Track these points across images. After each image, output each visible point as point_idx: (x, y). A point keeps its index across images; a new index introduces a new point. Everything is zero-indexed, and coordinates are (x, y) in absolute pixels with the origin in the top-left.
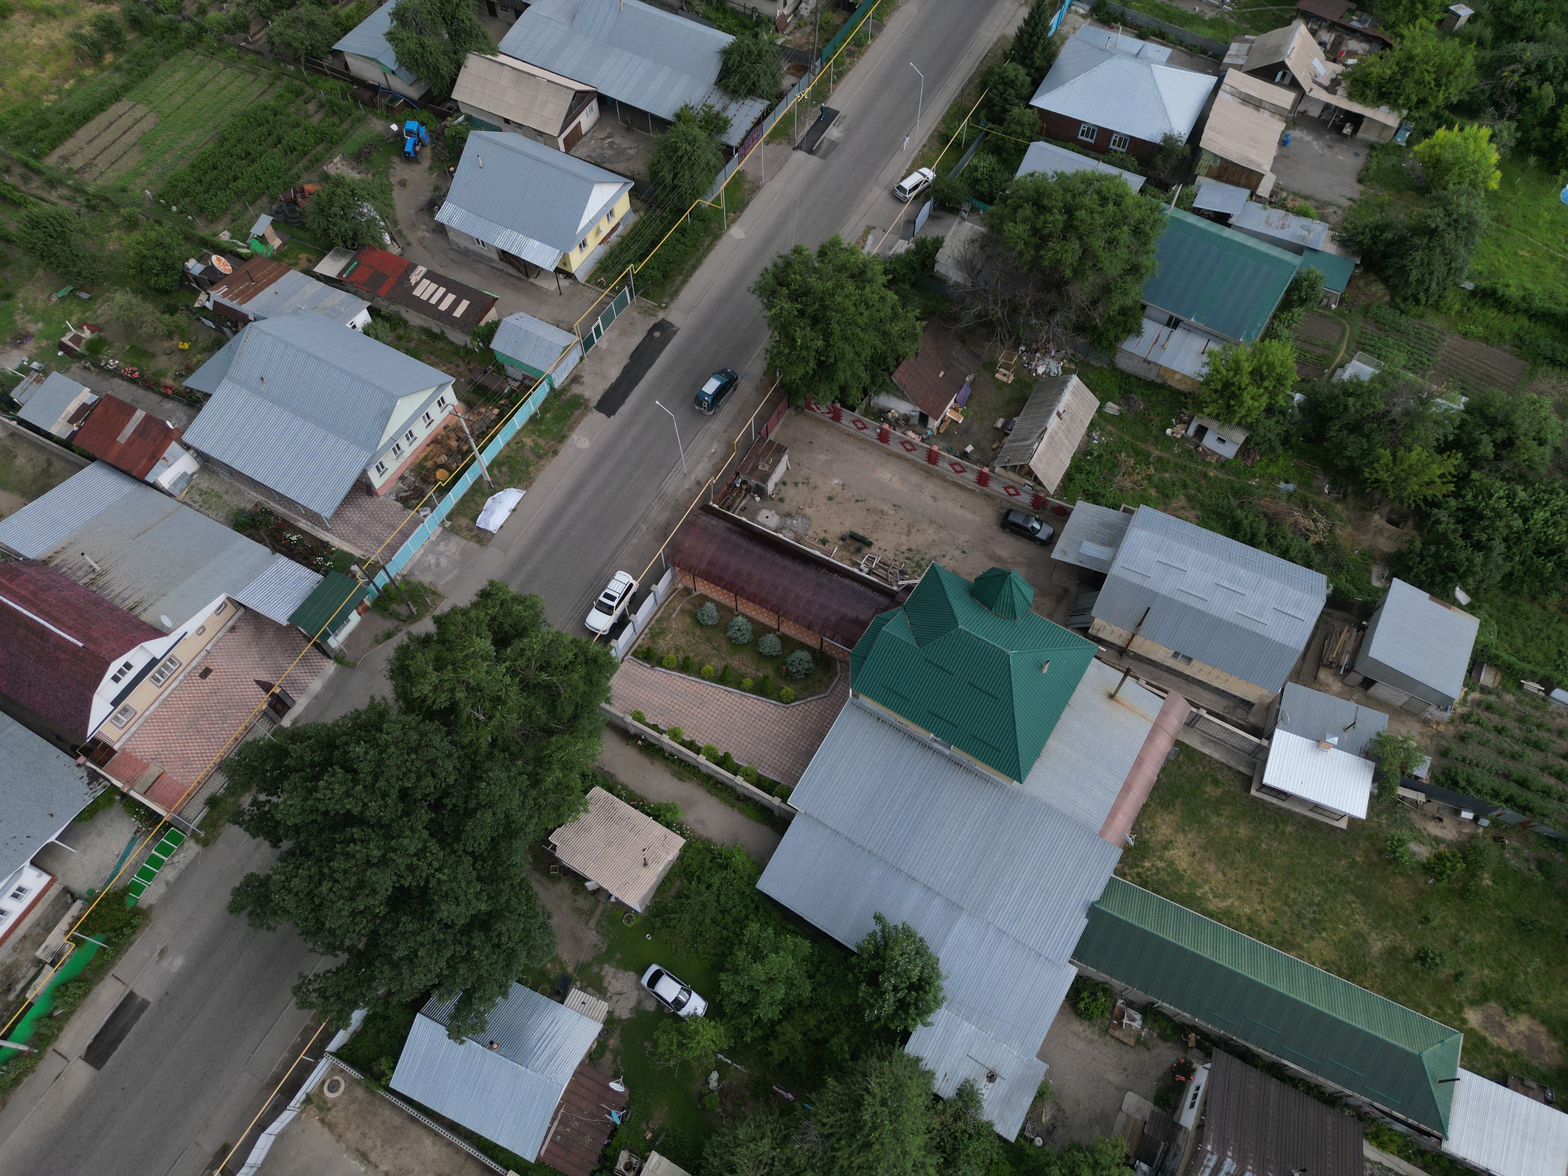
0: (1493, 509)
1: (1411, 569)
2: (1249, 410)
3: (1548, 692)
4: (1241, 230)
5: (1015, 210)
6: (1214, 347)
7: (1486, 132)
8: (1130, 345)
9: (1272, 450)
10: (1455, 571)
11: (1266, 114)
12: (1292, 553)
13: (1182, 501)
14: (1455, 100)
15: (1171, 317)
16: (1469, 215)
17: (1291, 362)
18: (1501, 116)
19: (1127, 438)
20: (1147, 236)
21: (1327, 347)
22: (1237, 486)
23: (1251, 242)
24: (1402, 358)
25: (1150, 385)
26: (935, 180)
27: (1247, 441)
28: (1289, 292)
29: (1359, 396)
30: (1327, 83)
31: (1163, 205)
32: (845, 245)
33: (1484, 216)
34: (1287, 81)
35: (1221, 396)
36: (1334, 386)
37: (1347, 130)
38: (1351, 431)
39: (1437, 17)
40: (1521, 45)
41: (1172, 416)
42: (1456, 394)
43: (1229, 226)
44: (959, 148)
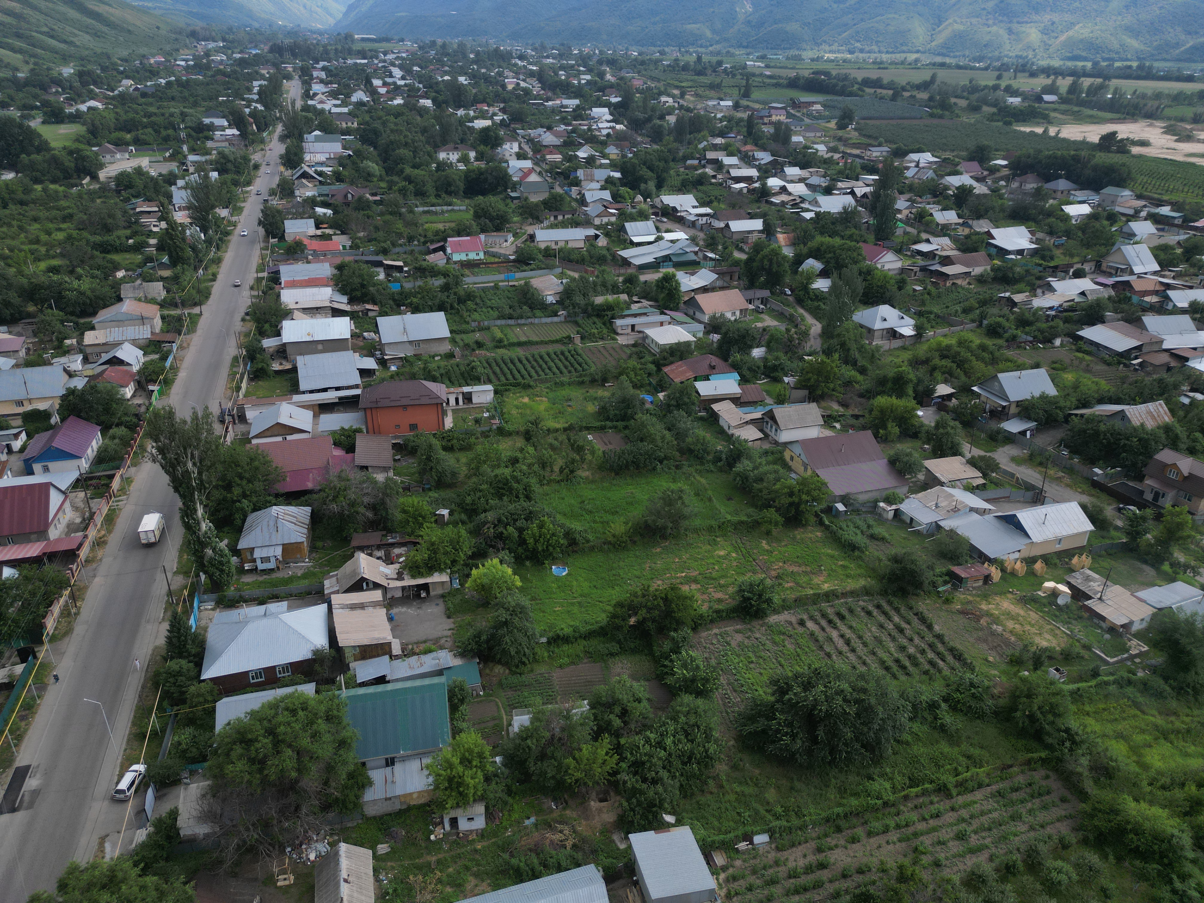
0: (646, 754)
1: (632, 822)
2: (475, 787)
3: (752, 843)
4: (397, 680)
5: (228, 755)
6: (427, 761)
7: (496, 561)
8: (370, 795)
9: (506, 803)
10: (655, 805)
11: (371, 609)
12: (564, 864)
13: (472, 881)
14: (470, 553)
15: (387, 759)
16: (518, 605)
17: (480, 741)
18: (498, 550)
19: (406, 863)
20: (338, 717)
21: (494, 719)
22: (500, 843)
23: (409, 684)
24: (538, 700)
25: (400, 813)
26: (147, 770)
27: (487, 808)
28: (450, 699)
29: (531, 737)
30: (396, 576)
31: (337, 693)
32: (83, 865)
33: (525, 601)
34: (371, 586)
35: (452, 790)
36: (514, 740)
37: (423, 595)
38: (542, 761)
39: (433, 520)
40: (483, 515)
41: (428, 825)
42: (579, 702)
43: (389, 682)
44: (157, 736)
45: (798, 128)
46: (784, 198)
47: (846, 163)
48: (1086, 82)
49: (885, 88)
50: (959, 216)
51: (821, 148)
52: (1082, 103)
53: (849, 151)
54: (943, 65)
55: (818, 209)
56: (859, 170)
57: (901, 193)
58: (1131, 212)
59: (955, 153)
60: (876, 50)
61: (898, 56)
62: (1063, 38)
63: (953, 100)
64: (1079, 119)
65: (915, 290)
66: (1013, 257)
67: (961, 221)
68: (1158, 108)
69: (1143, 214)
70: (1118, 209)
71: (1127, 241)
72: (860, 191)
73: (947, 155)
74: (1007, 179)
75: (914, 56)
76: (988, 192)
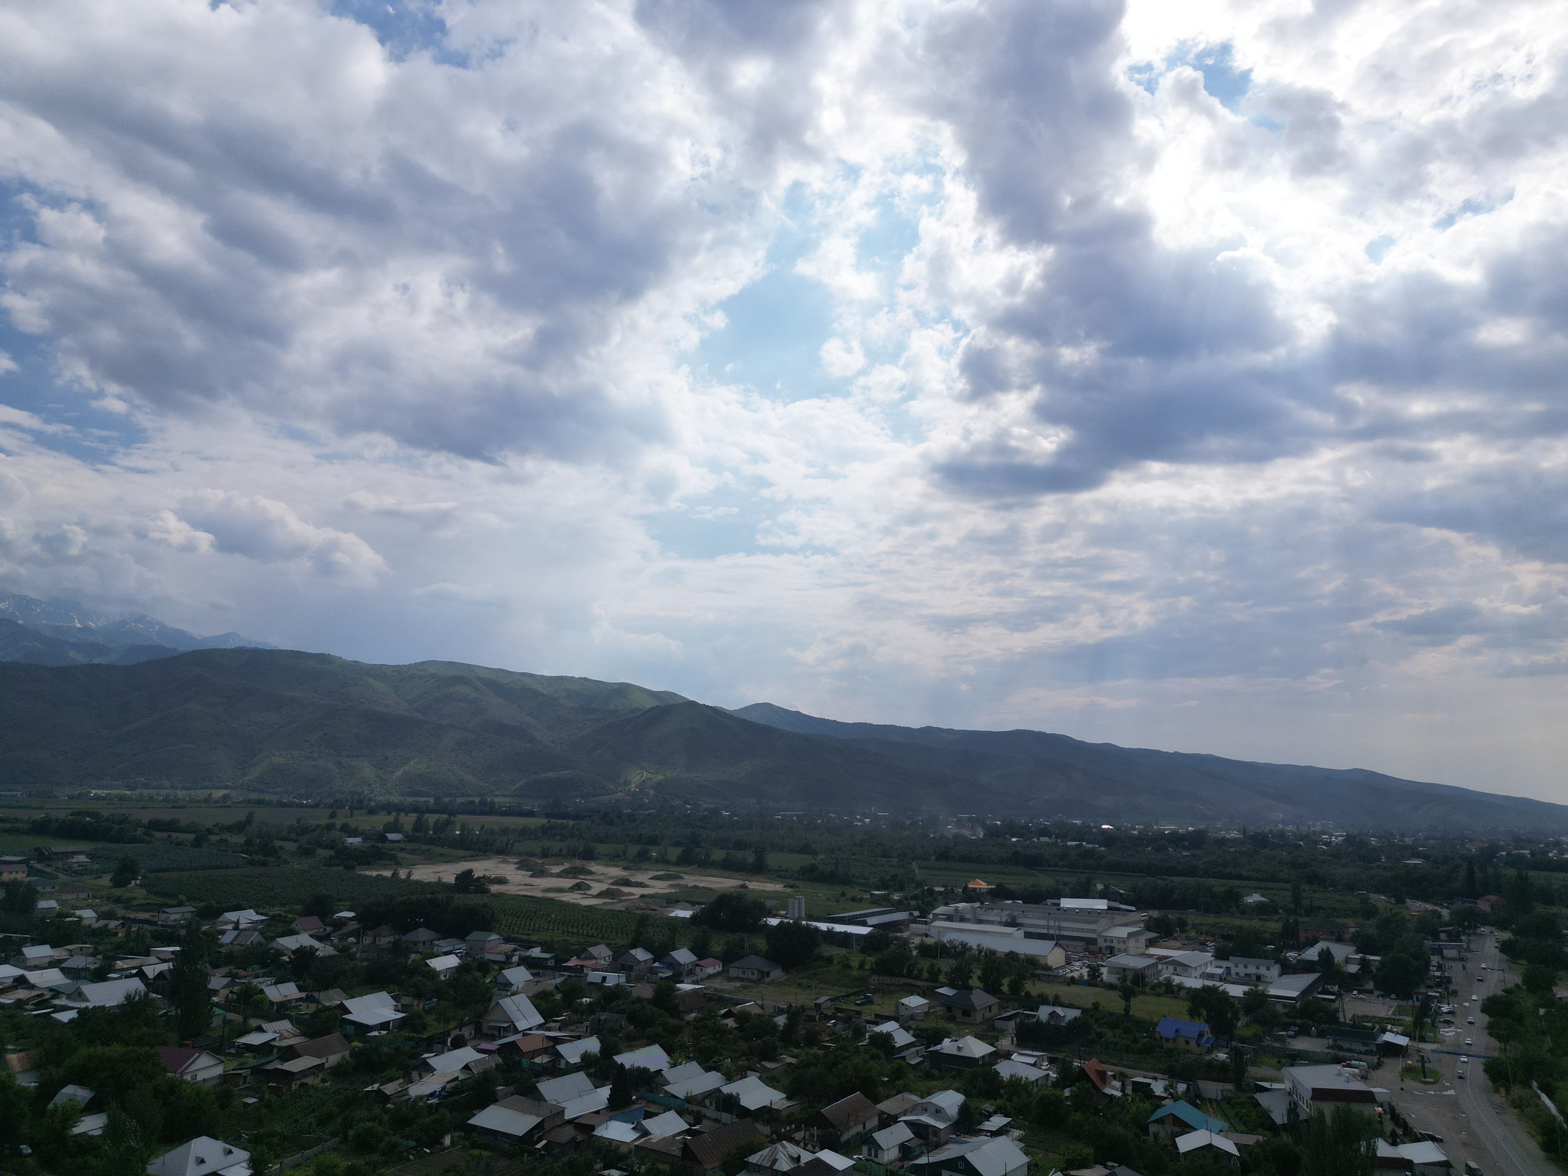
45: (48, 889)
46: (22, 994)
47: (128, 932)
48: (432, 819)
49: (184, 832)
50: (301, 989)
51: (88, 914)
52: (431, 841)
53: (132, 916)
54: (260, 802)
55: (83, 1005)
56: (149, 940)
57: (215, 966)
58: (502, 958)
59: (287, 908)
60: (168, 786)
61: (199, 792)
62: (399, 773)
63: (278, 843)
64: (430, 859)
65: (246, 1105)
66: (376, 1033)
67: (303, 995)
68: (507, 843)
69: (515, 959)
70: (488, 956)
71: (504, 993)
72: (151, 971)
73: (276, 911)
74: (356, 933)
75: (220, 793)
76: (335, 953)
